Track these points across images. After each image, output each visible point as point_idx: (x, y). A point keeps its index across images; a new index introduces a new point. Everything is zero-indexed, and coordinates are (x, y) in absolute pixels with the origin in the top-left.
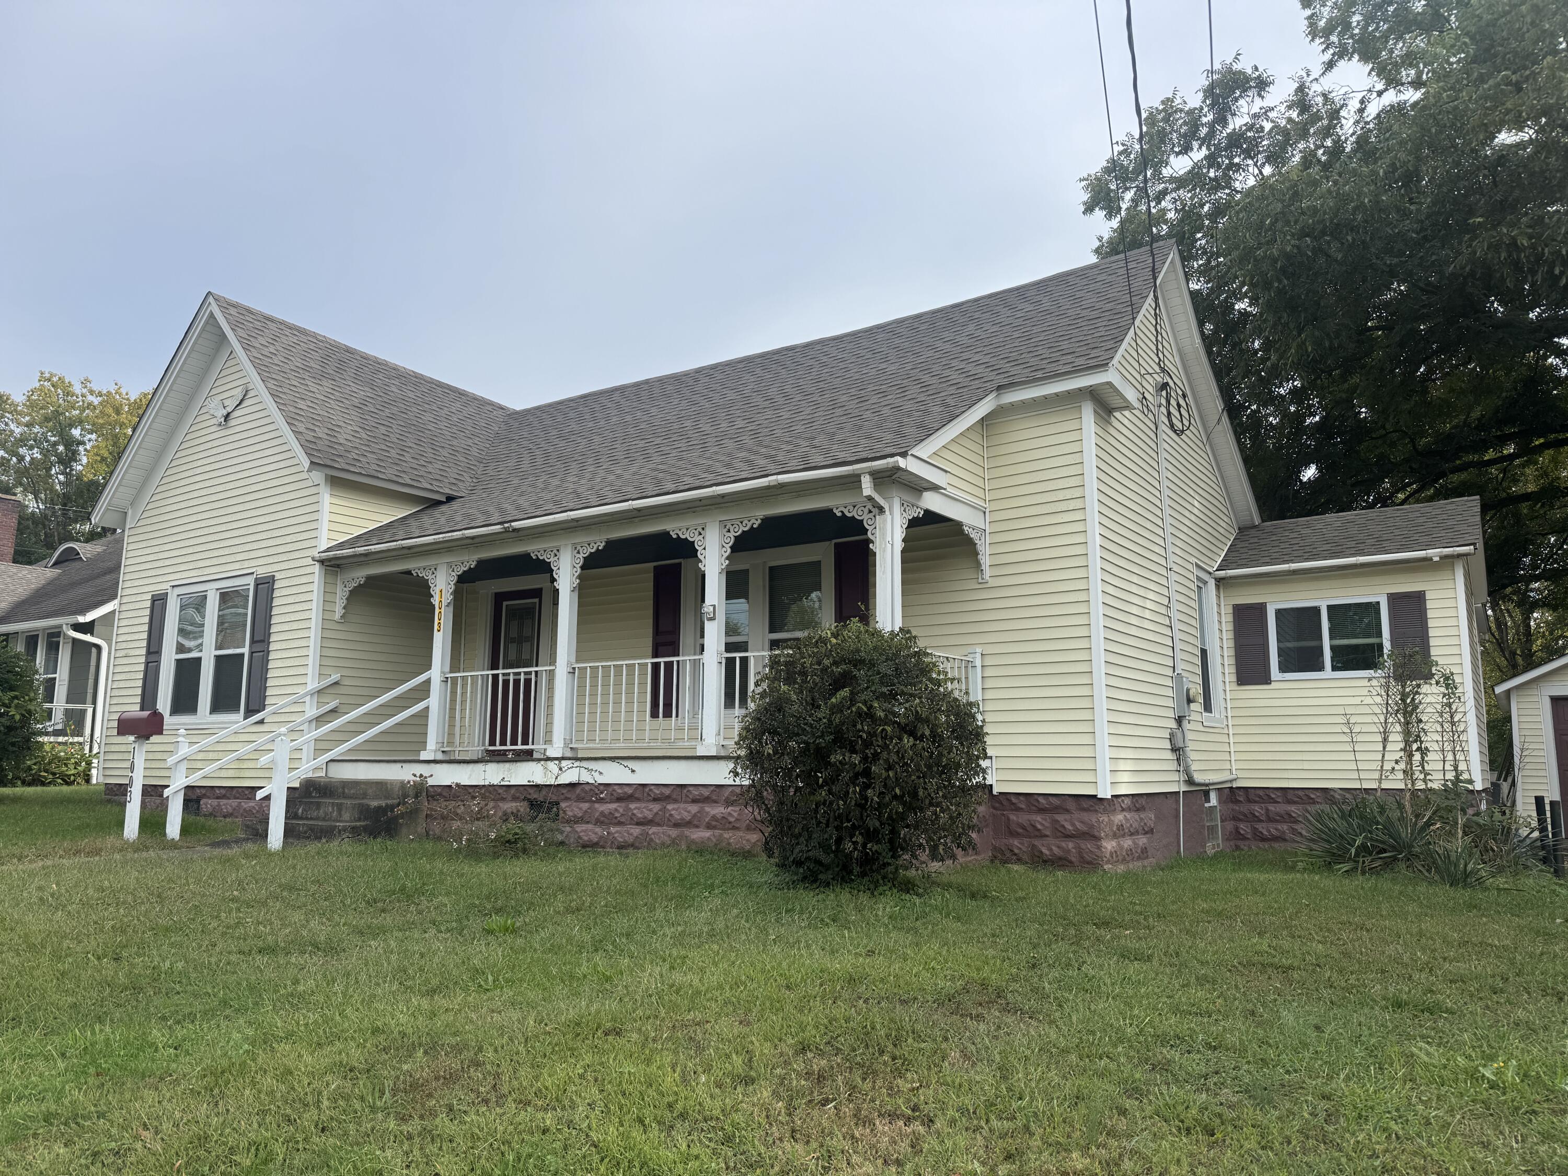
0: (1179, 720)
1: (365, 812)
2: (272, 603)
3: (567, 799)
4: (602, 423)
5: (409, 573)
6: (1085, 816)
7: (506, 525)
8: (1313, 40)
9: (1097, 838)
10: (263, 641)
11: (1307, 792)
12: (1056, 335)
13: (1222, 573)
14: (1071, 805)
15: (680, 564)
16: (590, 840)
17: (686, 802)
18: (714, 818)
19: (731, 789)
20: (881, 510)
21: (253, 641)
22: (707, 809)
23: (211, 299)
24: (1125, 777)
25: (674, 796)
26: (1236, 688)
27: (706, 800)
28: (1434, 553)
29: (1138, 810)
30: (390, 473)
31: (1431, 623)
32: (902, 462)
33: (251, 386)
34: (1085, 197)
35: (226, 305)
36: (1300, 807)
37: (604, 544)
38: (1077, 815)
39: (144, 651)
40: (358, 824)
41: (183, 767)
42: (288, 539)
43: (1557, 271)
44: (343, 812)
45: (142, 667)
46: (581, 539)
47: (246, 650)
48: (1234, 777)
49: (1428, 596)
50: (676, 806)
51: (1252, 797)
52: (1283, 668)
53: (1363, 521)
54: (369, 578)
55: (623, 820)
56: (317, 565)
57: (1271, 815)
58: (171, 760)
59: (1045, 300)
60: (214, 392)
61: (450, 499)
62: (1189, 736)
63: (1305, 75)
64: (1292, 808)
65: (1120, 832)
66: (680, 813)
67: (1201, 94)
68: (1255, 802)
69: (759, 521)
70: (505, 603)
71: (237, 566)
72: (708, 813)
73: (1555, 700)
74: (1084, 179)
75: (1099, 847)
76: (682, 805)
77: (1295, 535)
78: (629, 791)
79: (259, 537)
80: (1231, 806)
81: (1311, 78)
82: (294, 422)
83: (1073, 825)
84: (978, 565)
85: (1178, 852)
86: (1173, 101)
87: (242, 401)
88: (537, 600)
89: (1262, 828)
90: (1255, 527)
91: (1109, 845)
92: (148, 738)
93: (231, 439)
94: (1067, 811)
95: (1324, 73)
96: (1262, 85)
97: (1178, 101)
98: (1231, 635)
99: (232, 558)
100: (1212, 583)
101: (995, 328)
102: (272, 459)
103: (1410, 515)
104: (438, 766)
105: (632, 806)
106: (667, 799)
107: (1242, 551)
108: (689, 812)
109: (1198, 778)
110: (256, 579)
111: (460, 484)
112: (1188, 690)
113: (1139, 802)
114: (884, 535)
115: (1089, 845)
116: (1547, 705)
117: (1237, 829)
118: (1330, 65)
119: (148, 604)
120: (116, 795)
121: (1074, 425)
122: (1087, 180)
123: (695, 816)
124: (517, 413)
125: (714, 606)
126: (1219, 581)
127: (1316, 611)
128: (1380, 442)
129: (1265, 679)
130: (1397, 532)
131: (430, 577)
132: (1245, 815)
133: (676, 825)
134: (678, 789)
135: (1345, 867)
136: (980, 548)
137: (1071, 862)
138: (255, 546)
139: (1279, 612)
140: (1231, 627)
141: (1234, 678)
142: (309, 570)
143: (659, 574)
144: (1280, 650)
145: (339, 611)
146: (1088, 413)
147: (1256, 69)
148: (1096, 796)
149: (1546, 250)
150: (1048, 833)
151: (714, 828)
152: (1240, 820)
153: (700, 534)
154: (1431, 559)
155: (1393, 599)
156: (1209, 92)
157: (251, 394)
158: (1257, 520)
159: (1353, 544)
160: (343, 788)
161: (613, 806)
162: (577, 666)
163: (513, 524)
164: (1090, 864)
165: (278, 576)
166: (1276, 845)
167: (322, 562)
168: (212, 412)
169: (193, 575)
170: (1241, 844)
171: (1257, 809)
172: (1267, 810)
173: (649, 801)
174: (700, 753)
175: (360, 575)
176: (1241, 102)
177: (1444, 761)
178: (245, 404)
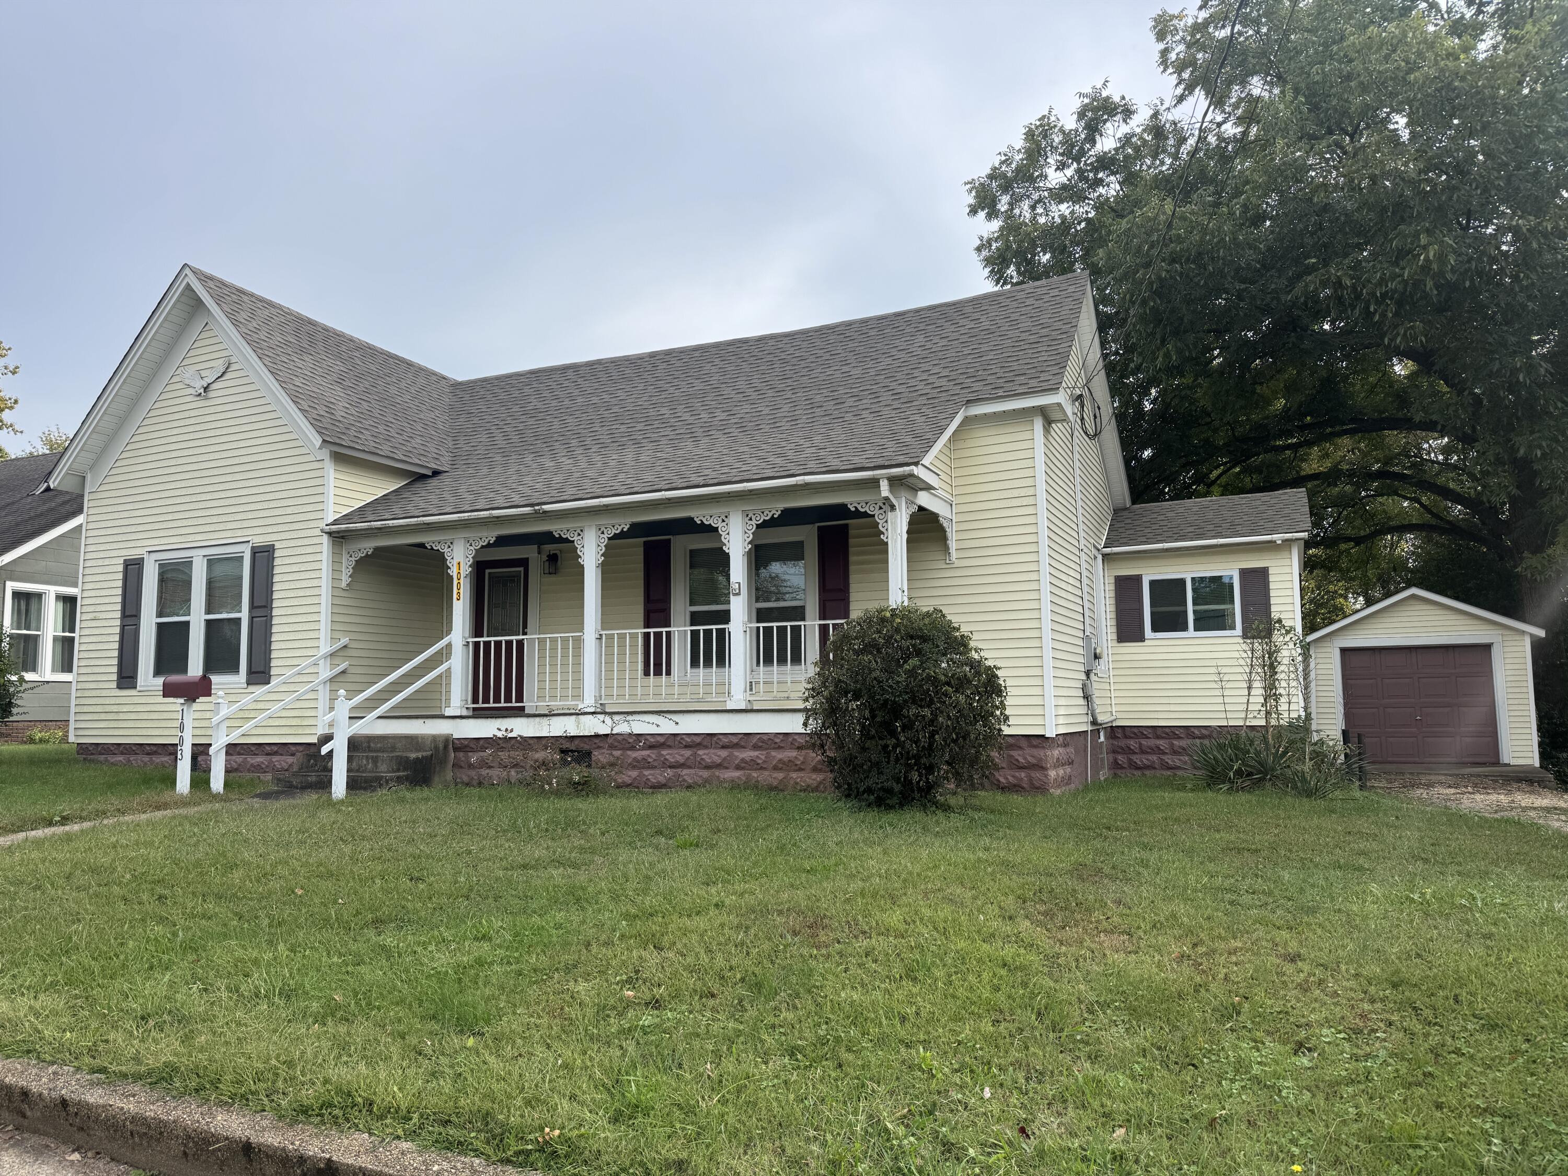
0: (1088, 673)
1: (403, 763)
2: (273, 570)
3: (599, 747)
4: (567, 402)
5: (422, 545)
6: (1035, 752)
7: (537, 508)
8: (1165, 70)
9: (1044, 769)
10: (265, 607)
11: (1141, 729)
12: (1004, 355)
13: (1108, 550)
14: (1024, 743)
15: (670, 540)
16: (624, 782)
17: (715, 748)
18: (743, 760)
19: (758, 736)
20: (893, 507)
21: (252, 607)
22: (736, 753)
23: (187, 271)
24: (1061, 720)
25: (705, 743)
26: (1115, 644)
27: (736, 746)
28: (1278, 537)
29: (1065, 746)
30: (385, 449)
31: (1272, 593)
32: (916, 470)
33: (233, 360)
34: (971, 200)
35: (205, 278)
36: (1167, 741)
37: (628, 526)
38: (1028, 751)
39: (118, 615)
40: (401, 774)
41: (223, 727)
42: (289, 511)
43: (1372, 309)
44: (379, 764)
45: (118, 630)
46: (604, 521)
47: (244, 615)
48: (1114, 717)
49: (1271, 571)
50: (706, 751)
51: (1128, 733)
52: (1155, 629)
53: (1216, 507)
54: (377, 549)
55: (656, 764)
56: (325, 537)
57: (1144, 748)
58: (215, 720)
59: (983, 319)
60: (186, 362)
61: (436, 473)
62: (1095, 685)
63: (1159, 104)
64: (1160, 742)
65: (1059, 764)
66: (710, 758)
67: (1075, 116)
68: (1131, 738)
69: (779, 512)
70: (487, 571)
71: (229, 534)
72: (737, 757)
73: (1344, 651)
74: (969, 183)
75: (1046, 776)
76: (712, 751)
77: (1162, 517)
78: (662, 740)
79: (253, 507)
80: (1111, 741)
81: (1164, 107)
82: (297, 400)
83: (1025, 758)
84: (946, 549)
85: (1087, 779)
86: (1049, 118)
87: (224, 373)
88: (522, 569)
89: (1168, 759)
90: (1126, 509)
91: (1052, 774)
92: (194, 701)
93: (212, 410)
94: (1020, 748)
95: (1175, 105)
96: (1128, 113)
97: (1053, 118)
98: (1113, 601)
99: (222, 527)
100: (1100, 557)
101: (944, 342)
102: (265, 433)
103: (1254, 503)
104: (464, 721)
105: (664, 752)
106: (699, 745)
107: (1121, 530)
108: (719, 756)
109: (1101, 718)
110: (253, 548)
111: (441, 458)
112: (1095, 649)
113: (1067, 738)
114: (895, 529)
115: (1037, 774)
116: (1337, 653)
117: (1116, 760)
118: (1181, 99)
119: (121, 568)
120: (92, 754)
121: (1027, 435)
122: (971, 183)
123: (725, 759)
124: (461, 383)
125: (739, 584)
126: (1105, 556)
127: (1182, 582)
128: (1206, 427)
129: (1141, 638)
130: (1246, 518)
131: (446, 550)
132: (1122, 749)
133: (708, 767)
134: (708, 737)
135: (1225, 787)
136: (949, 534)
137: (1023, 788)
138: (250, 515)
139: (1153, 583)
140: (1113, 594)
141: (1115, 637)
142: (316, 540)
143: (649, 548)
144: (1152, 614)
145: (345, 580)
146: (1038, 424)
147: (1123, 98)
148: (1043, 736)
149: (1364, 291)
150: (1004, 765)
151: (743, 768)
152: (1119, 753)
153: (723, 521)
154: (1275, 542)
155: (1244, 573)
156: (1081, 115)
157: (233, 367)
158: (1128, 503)
159: (1211, 527)
160: (369, 742)
161: (645, 753)
162: (604, 632)
163: (544, 507)
164: (1039, 789)
165: (277, 545)
166: (1147, 772)
167: (330, 534)
168: (187, 382)
169: (175, 543)
170: (1119, 772)
171: (1132, 743)
172: (1140, 744)
173: (680, 748)
174: (730, 706)
175: (368, 546)
176: (1108, 125)
177: (1289, 703)
178: (227, 376)
